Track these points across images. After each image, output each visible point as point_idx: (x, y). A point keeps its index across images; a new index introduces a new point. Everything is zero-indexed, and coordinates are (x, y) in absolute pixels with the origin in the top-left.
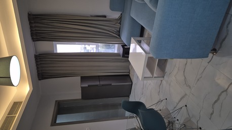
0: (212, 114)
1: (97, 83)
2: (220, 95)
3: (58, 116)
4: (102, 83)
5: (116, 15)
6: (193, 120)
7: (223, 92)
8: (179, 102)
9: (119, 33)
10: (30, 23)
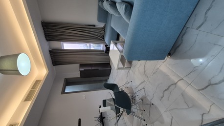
0: (162, 97)
1: (90, 68)
2: (169, 86)
3: (67, 87)
4: (93, 68)
5: (101, 25)
6: (148, 98)
7: (172, 84)
8: (140, 85)
9: (103, 37)
10: (44, 29)
